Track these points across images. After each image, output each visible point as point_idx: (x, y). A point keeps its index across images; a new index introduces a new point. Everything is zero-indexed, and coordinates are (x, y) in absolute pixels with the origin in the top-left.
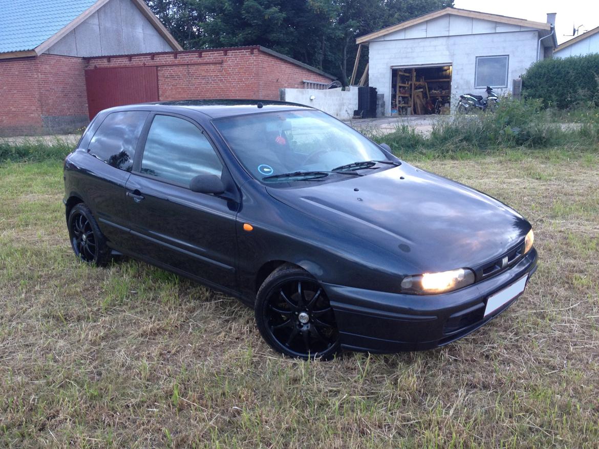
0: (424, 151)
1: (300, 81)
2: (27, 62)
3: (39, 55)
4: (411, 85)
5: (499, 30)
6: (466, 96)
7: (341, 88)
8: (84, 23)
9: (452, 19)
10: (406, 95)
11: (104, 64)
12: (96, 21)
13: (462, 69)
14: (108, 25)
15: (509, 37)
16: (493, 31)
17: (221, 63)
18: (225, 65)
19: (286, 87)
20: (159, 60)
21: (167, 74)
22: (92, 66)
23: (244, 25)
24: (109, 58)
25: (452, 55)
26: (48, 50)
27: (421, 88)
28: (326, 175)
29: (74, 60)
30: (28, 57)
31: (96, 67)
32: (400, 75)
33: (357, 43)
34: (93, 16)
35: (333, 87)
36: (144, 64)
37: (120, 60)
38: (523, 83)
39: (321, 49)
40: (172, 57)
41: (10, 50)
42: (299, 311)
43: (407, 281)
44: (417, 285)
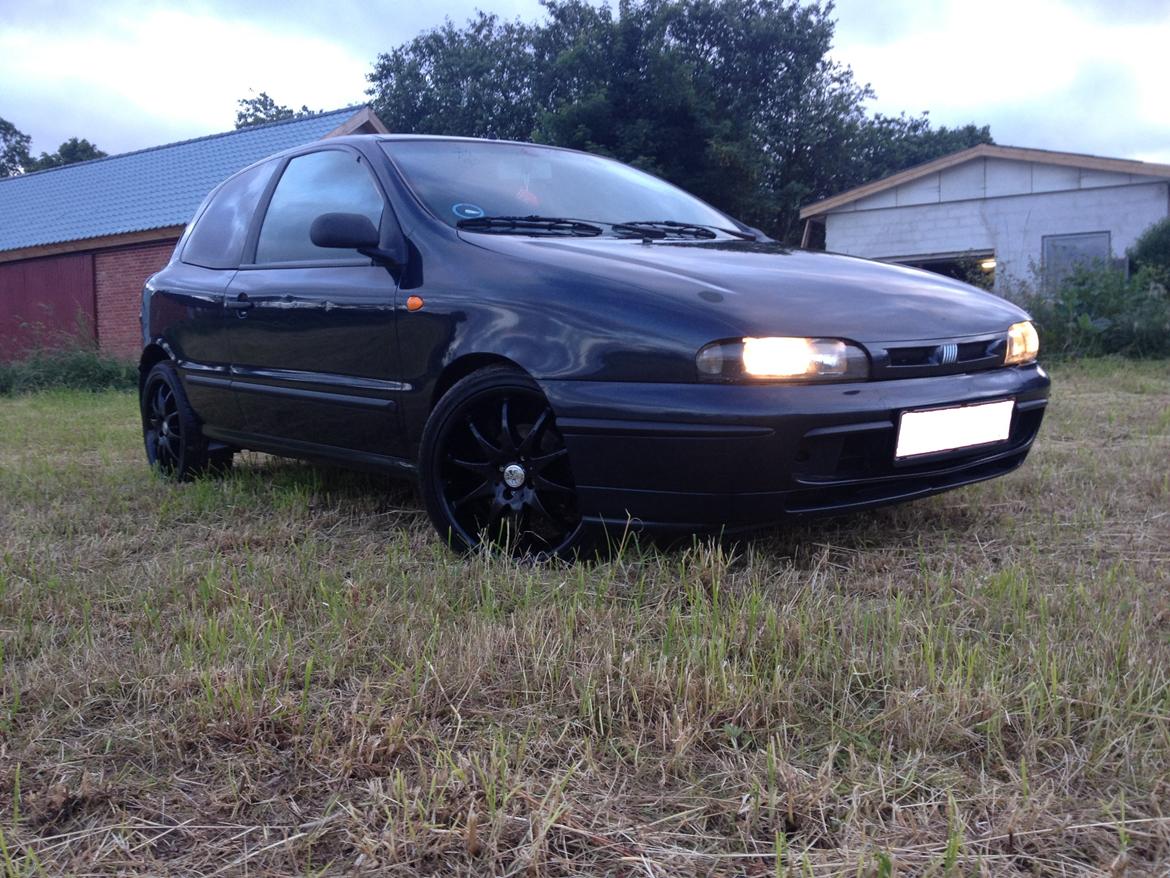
5: (1086, 183)
9: (990, 166)
13: (1015, 260)
16: (1075, 186)
25: (993, 234)
33: (803, 216)
42: (506, 465)
43: (711, 357)
44: (733, 365)
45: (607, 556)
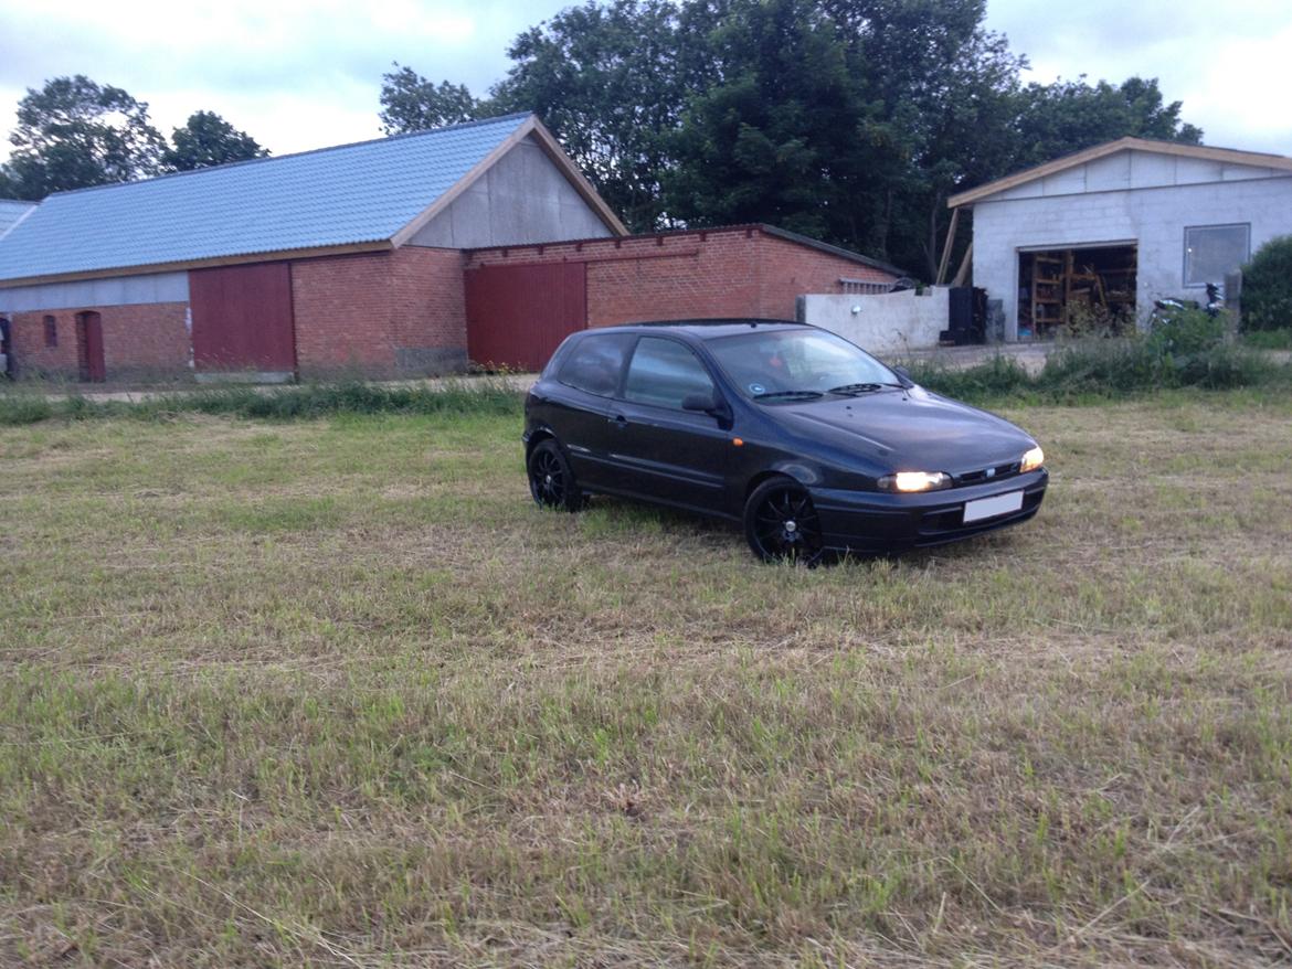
0: (1024, 394)
1: (835, 278)
2: (375, 259)
3: (396, 246)
4: (1064, 280)
5: (1229, 175)
6: (1165, 302)
7: (913, 291)
8: (467, 192)
9: (1135, 159)
10: (1054, 301)
11: (498, 259)
12: (484, 187)
13: (1157, 251)
14: (503, 192)
15: (1249, 189)
16: (1217, 179)
17: (695, 254)
18: (701, 257)
19: (808, 292)
20: (591, 252)
21: (602, 274)
22: (475, 265)
23: (737, 175)
24: (505, 250)
25: (1137, 224)
26: (410, 240)
27: (1085, 286)
28: (821, 395)
29: (448, 254)
30: (378, 252)
31: (482, 265)
32: (1040, 263)
33: (950, 205)
34: (480, 180)
35: (897, 289)
36: (565, 259)
37: (524, 252)
38: (1244, 279)
39: (884, 215)
40: (612, 245)
41: (350, 240)
42: (787, 520)
43: (883, 481)
44: (892, 485)
45: (835, 563)
